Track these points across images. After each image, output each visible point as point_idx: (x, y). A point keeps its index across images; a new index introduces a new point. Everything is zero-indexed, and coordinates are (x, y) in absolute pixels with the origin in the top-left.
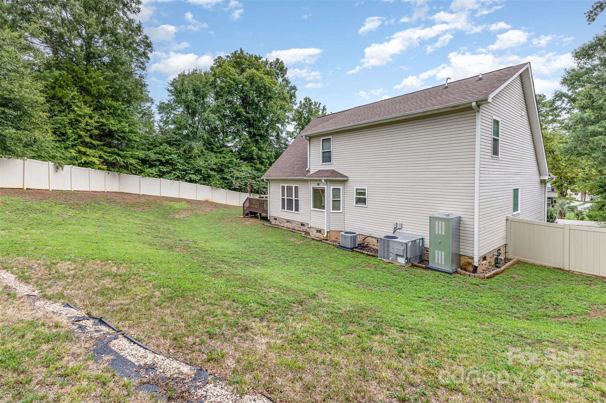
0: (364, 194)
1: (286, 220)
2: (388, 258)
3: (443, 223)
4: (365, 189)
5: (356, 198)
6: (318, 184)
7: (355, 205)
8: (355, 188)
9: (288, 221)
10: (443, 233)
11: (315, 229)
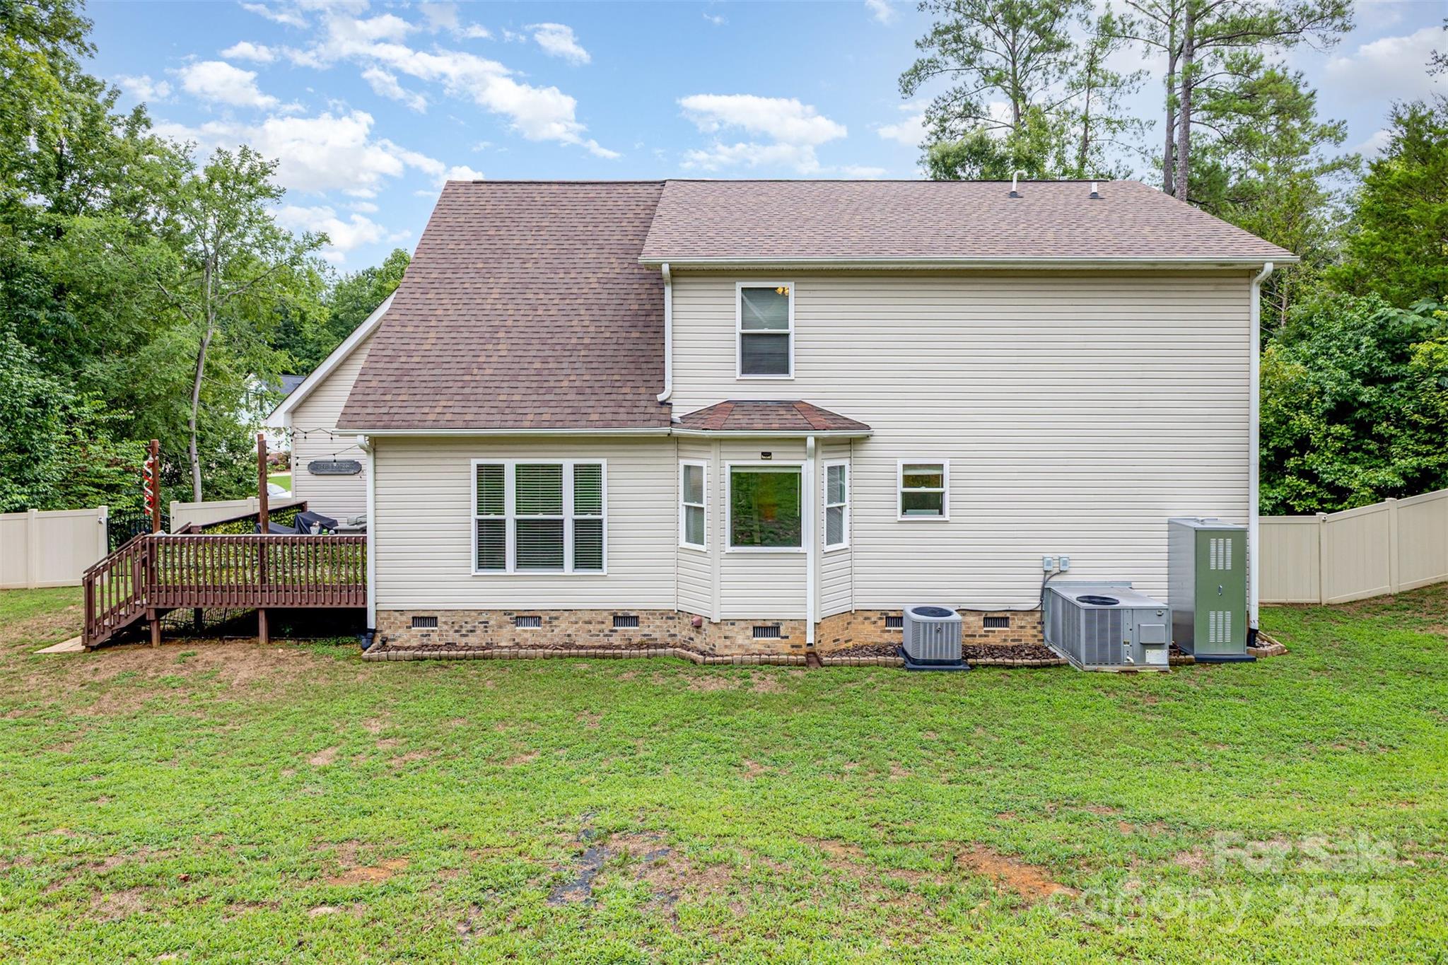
0: (936, 480)
1: (507, 613)
2: (1116, 660)
3: (1229, 541)
4: (941, 467)
5: (904, 494)
6: (766, 455)
7: (899, 518)
8: (900, 463)
9: (520, 618)
10: (1229, 567)
11: (743, 624)
